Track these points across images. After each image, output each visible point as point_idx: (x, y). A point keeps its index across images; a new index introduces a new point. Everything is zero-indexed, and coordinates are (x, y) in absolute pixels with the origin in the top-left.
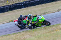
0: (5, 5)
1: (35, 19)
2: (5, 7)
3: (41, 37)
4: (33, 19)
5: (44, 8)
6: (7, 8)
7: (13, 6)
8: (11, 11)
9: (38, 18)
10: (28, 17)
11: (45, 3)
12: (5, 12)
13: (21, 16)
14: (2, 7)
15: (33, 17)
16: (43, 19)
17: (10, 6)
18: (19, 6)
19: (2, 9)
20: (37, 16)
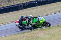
0: (19, 3)
1: (35, 20)
2: (19, 5)
3: (54, 35)
4: (33, 20)
5: (58, 6)
6: (21, 6)
7: (27, 4)
8: (25, 9)
9: (38, 19)
10: (29, 19)
11: (59, 2)
12: (19, 10)
13: (22, 17)
14: (16, 5)
15: (34, 18)
16: (43, 20)
17: (24, 4)
18: (33, 4)
19: (16, 7)
20: (37, 17)
